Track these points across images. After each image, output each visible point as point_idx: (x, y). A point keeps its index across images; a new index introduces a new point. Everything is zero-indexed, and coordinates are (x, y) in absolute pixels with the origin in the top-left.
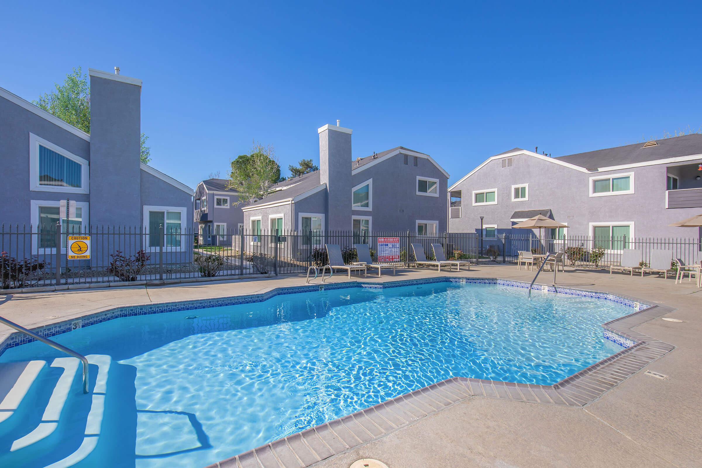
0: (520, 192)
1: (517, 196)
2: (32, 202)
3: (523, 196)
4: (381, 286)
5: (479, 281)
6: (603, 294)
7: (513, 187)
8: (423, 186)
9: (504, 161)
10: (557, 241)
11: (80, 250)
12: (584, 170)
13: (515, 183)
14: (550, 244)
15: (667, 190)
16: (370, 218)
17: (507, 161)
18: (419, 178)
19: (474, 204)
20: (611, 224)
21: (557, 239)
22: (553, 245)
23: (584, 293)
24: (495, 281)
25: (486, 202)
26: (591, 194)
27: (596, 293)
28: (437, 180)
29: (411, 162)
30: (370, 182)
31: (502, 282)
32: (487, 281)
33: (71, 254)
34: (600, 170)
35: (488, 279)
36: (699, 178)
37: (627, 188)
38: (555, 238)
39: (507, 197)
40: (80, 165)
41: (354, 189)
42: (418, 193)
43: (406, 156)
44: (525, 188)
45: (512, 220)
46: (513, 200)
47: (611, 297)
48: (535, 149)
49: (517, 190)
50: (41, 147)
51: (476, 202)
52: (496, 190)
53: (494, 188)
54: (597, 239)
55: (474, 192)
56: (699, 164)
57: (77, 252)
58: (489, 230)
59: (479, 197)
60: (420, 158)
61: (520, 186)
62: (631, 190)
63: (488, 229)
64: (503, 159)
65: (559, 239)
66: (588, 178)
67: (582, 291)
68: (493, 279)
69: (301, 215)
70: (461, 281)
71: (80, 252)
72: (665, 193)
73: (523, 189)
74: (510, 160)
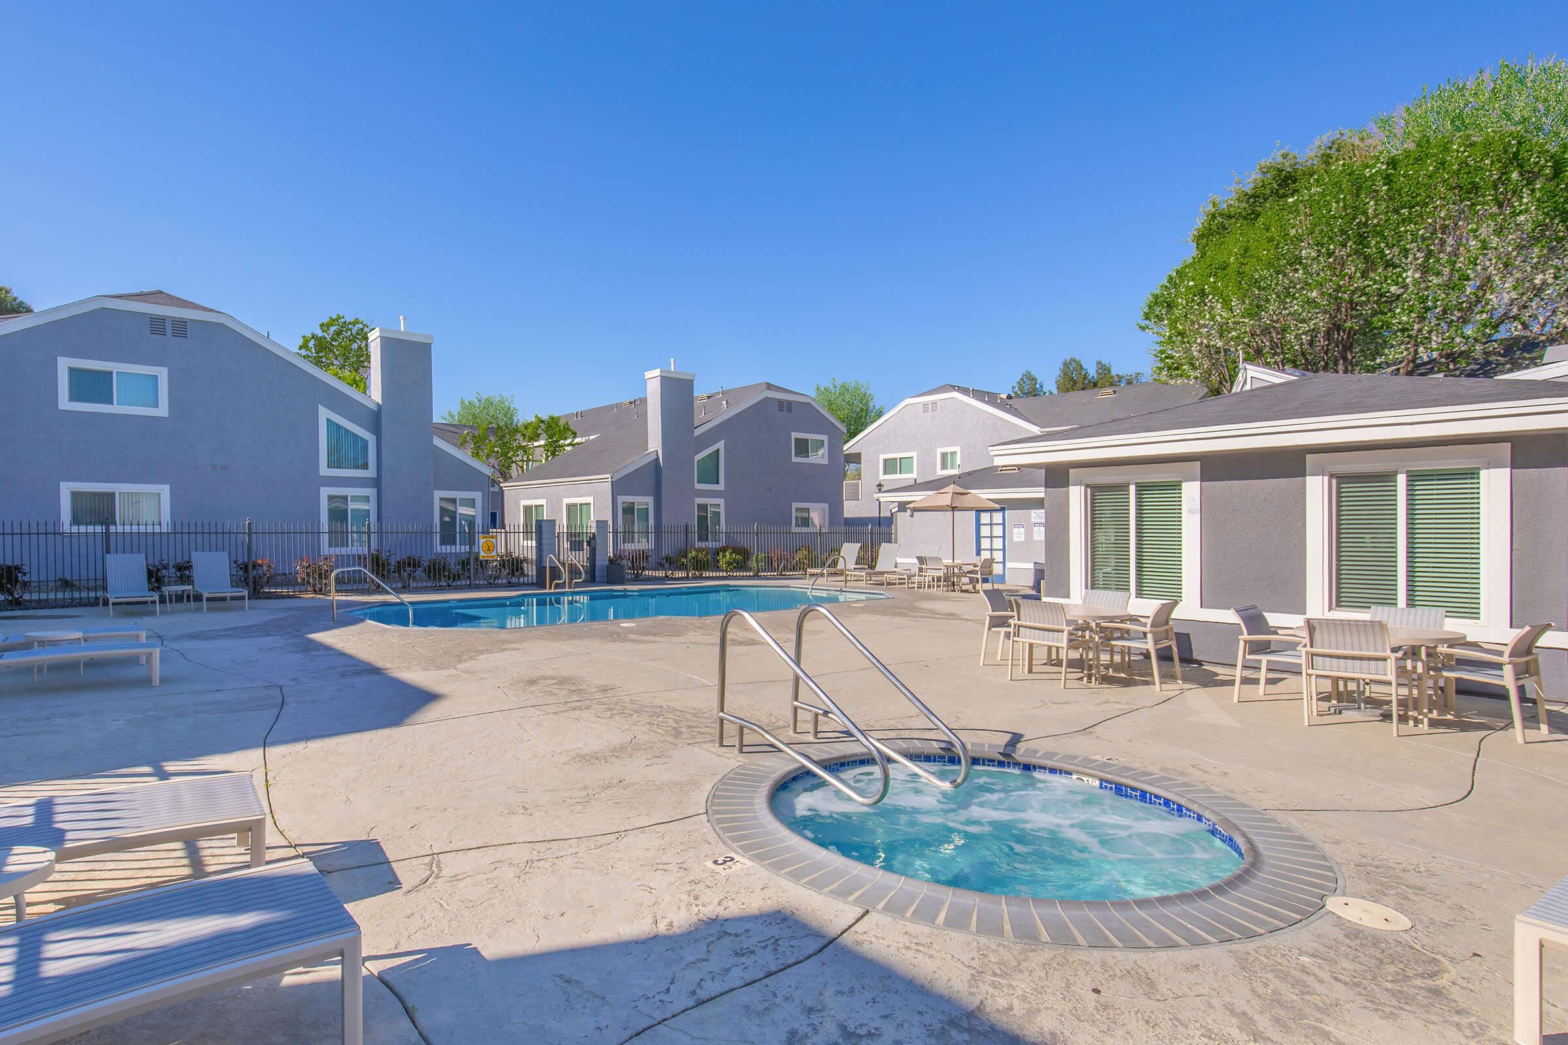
2: (322, 489)
8: (803, 447)
9: (925, 405)
16: (721, 501)
18: (795, 435)
25: (900, 473)
28: (825, 438)
30: (721, 445)
33: (482, 554)
40: (367, 441)
41: (698, 457)
42: (795, 459)
50: (328, 419)
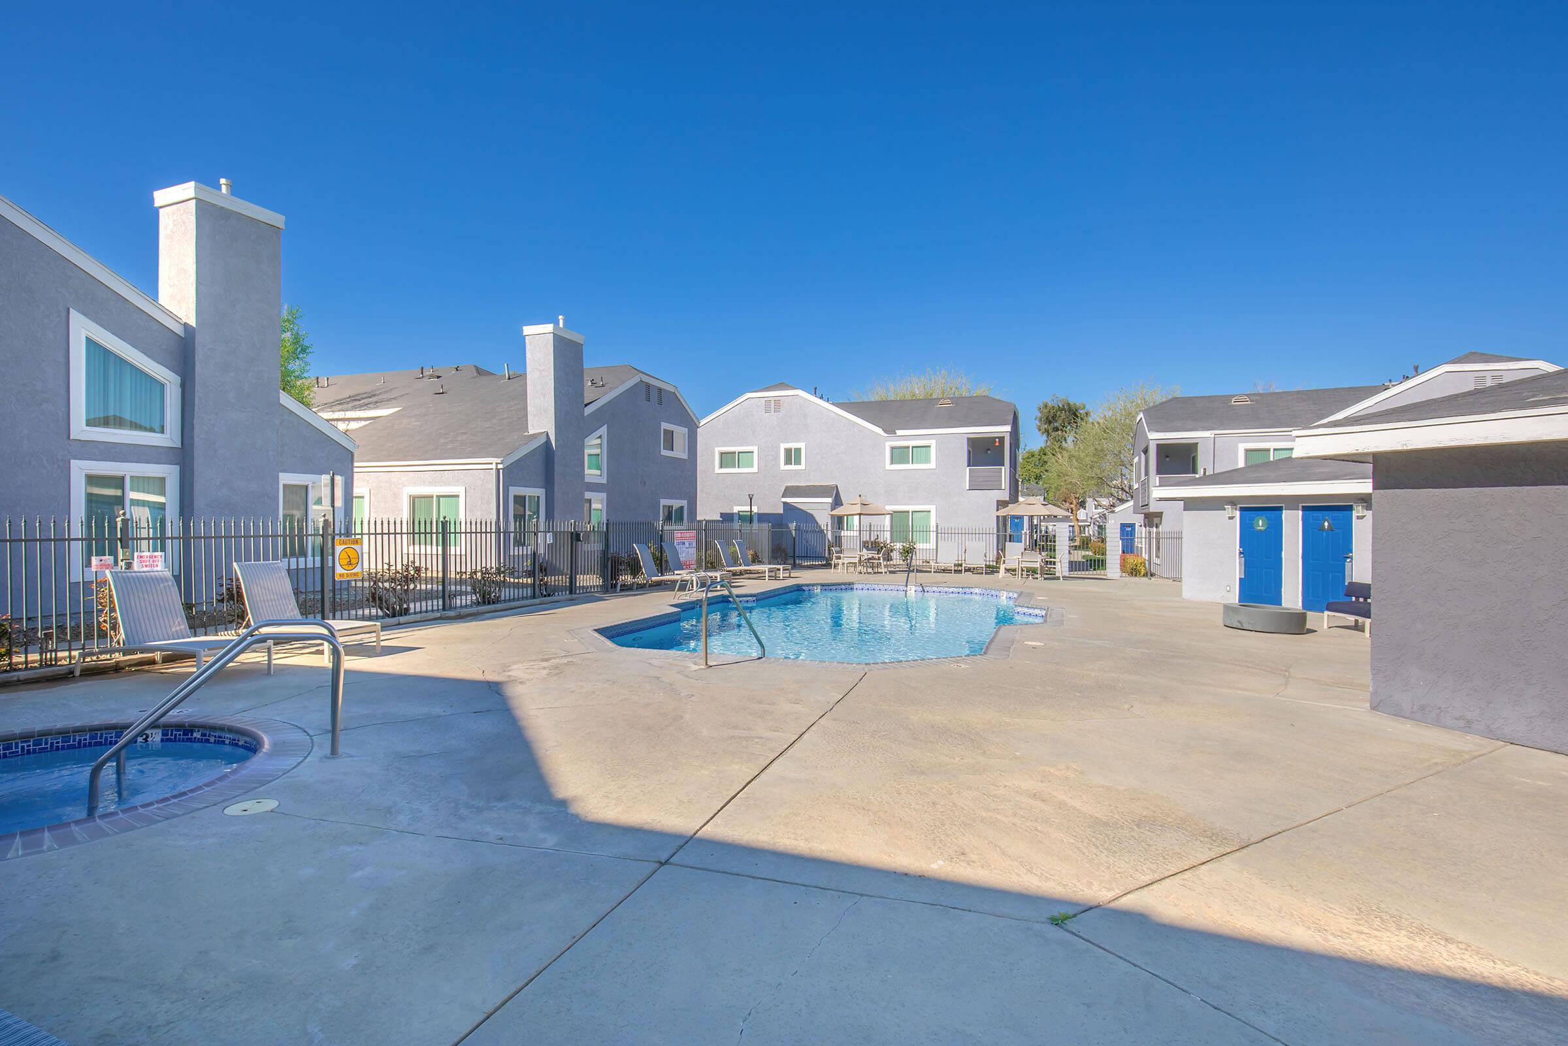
0: (792, 456)
1: (788, 461)
3: (798, 462)
4: (754, 598)
5: (834, 588)
6: (969, 588)
7: (783, 446)
10: (846, 532)
11: (350, 563)
12: (879, 431)
13: (786, 441)
14: (836, 537)
15: (968, 466)
17: (773, 403)
19: (718, 470)
20: (910, 508)
21: (845, 529)
22: (840, 537)
23: (952, 590)
24: (851, 586)
26: (888, 466)
27: (962, 588)
29: (654, 395)
31: (860, 587)
32: (843, 586)
34: (899, 432)
35: (844, 584)
36: (989, 452)
37: (928, 461)
38: (843, 529)
39: (773, 462)
43: (648, 386)
44: (800, 449)
45: (784, 500)
46: (783, 467)
47: (977, 590)
48: (814, 390)
49: (788, 452)
51: (721, 467)
52: (755, 449)
53: (753, 445)
54: (894, 529)
55: (718, 450)
56: (996, 438)
57: (345, 567)
58: (744, 515)
59: (727, 459)
60: (665, 390)
61: (793, 445)
62: (932, 465)
63: (741, 513)
64: (766, 399)
65: (847, 530)
66: (884, 443)
67: (950, 587)
68: (850, 584)
69: (515, 491)
70: (815, 588)
71: (351, 567)
72: (966, 469)
73: (798, 450)
74: (778, 402)
